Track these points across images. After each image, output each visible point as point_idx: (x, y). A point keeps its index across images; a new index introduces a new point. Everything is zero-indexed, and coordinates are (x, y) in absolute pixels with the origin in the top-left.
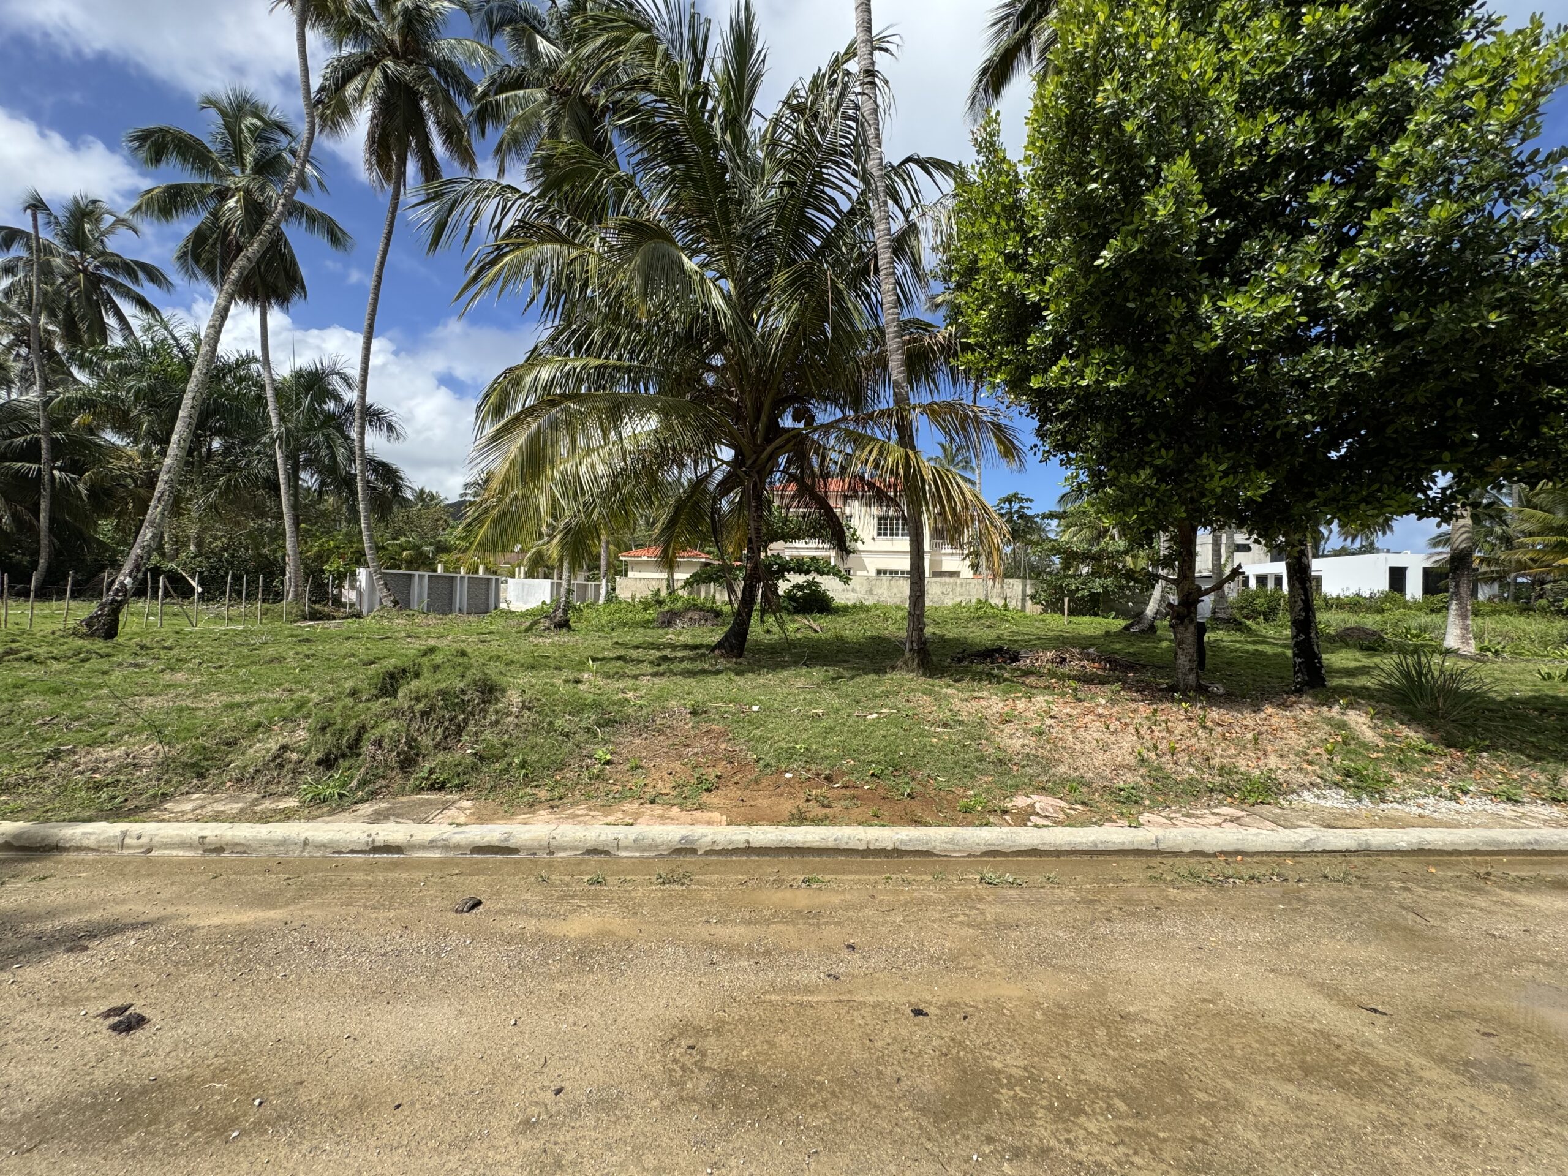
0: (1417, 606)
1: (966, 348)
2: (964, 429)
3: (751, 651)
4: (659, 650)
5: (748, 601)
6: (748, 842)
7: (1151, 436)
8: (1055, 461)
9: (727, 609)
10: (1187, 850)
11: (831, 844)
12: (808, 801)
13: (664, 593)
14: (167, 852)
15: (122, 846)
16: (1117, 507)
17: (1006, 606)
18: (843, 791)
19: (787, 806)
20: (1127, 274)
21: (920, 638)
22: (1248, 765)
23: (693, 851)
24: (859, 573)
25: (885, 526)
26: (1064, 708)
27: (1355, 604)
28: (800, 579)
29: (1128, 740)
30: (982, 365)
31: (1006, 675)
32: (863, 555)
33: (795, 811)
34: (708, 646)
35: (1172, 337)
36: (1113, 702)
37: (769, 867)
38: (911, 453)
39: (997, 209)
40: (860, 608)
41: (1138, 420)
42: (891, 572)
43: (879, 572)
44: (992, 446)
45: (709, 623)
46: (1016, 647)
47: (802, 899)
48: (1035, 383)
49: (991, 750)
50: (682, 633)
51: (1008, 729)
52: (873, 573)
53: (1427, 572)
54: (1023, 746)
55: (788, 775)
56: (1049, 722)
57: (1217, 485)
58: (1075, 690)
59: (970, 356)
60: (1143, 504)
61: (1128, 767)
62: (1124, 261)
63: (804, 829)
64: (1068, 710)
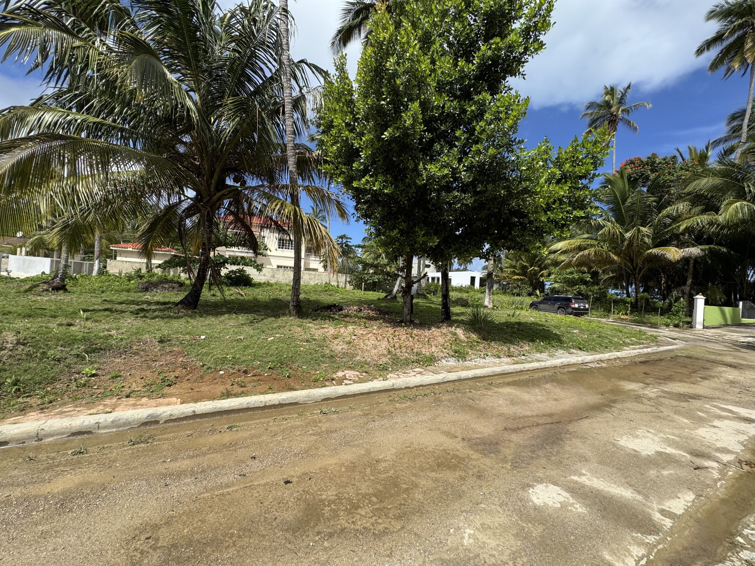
0: (478, 291)
1: (326, 162)
2: (323, 201)
3: (202, 306)
4: (138, 305)
5: (201, 278)
6: (194, 412)
7: (399, 216)
8: (362, 222)
9: (188, 282)
10: (403, 387)
11: (245, 406)
12: (232, 385)
13: (144, 271)
16: (384, 244)
17: (338, 286)
18: (253, 378)
19: (220, 389)
20: (393, 145)
21: (297, 299)
22: (426, 351)
23: (157, 422)
24: (267, 266)
25: (282, 244)
26: (360, 331)
27: (460, 289)
28: (234, 268)
29: (384, 344)
30: (333, 171)
31: (337, 317)
32: (270, 258)
33: (224, 391)
34: (173, 303)
35: (408, 176)
36: (379, 328)
37: (207, 423)
38: (297, 209)
39: (343, 100)
40: (268, 284)
41: (395, 209)
42: (284, 267)
43: (278, 267)
44: (335, 211)
45: (175, 290)
46: (340, 305)
47: (227, 437)
48: (355, 184)
49: (328, 352)
50: (158, 295)
51: (336, 342)
52: (275, 267)
53: (481, 279)
54: (342, 349)
55: (221, 372)
56: (353, 337)
57: (421, 239)
58: (365, 323)
59: (327, 166)
60: (395, 244)
61: (384, 355)
62: (393, 140)
63: (229, 400)
64: (362, 332)
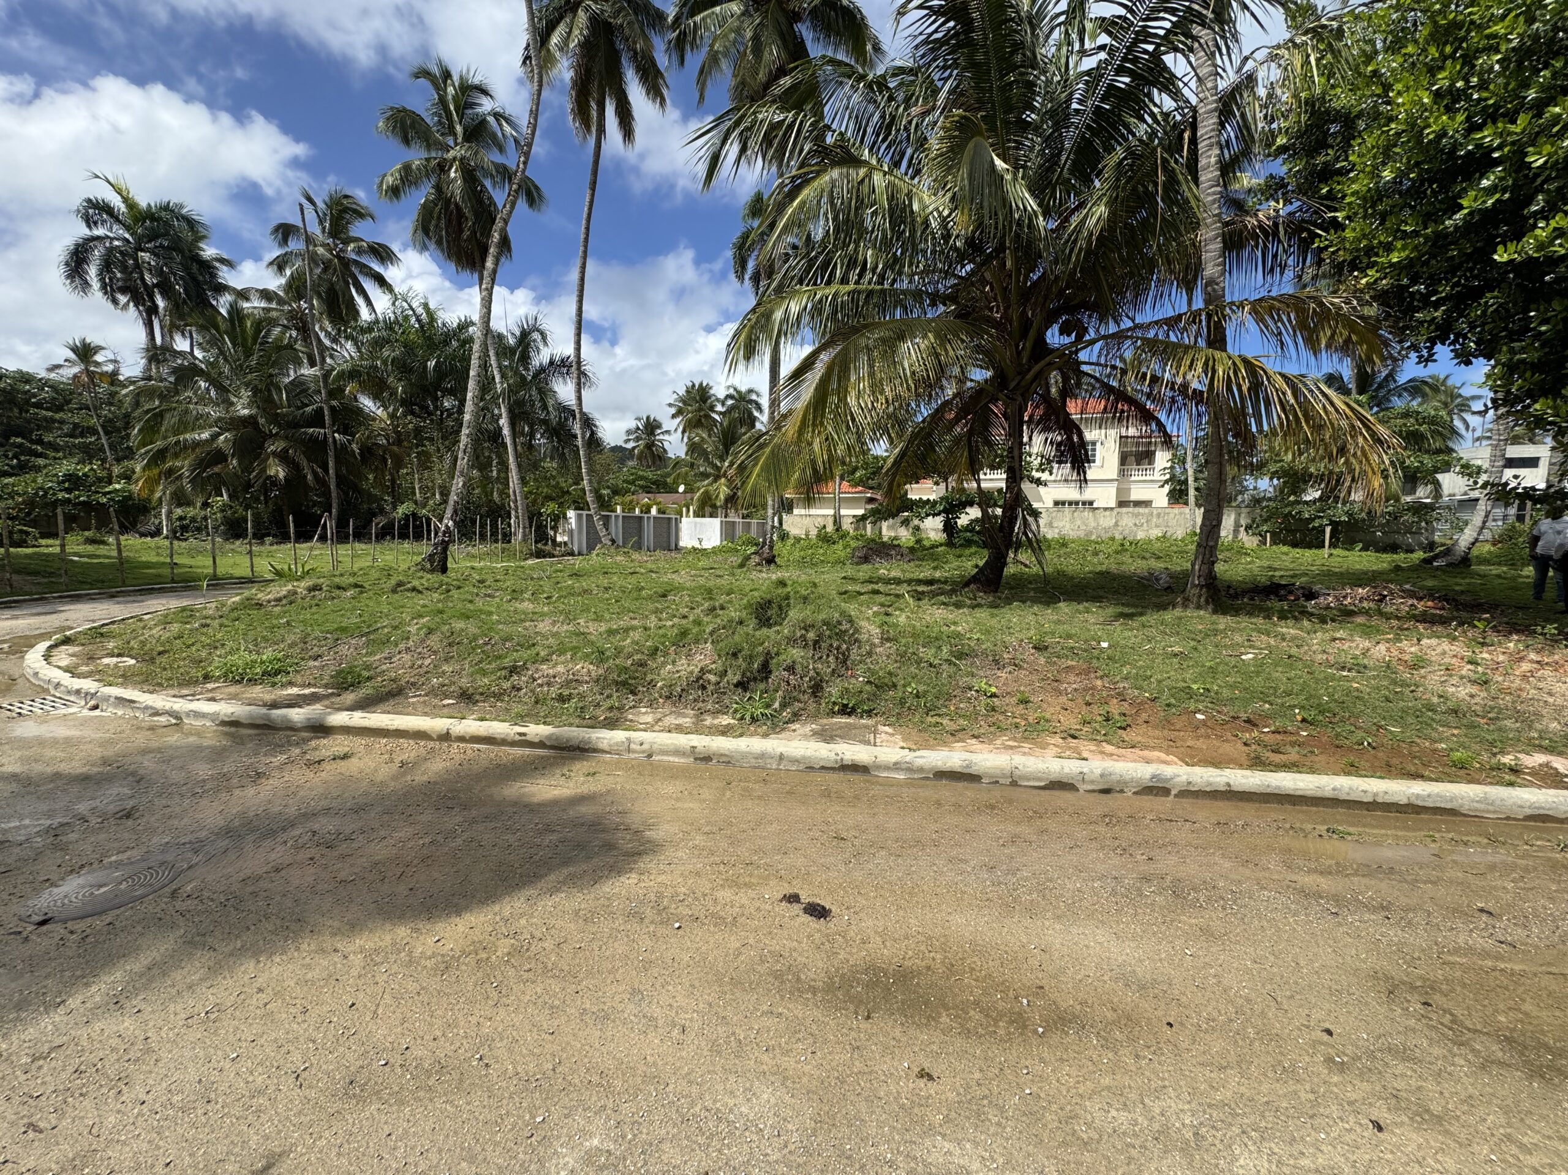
5: (1007, 534)
12: (1246, 744)
14: (666, 758)
15: (629, 751)
21: (1210, 572)
42: (1070, 503)
55: (1200, 717)
